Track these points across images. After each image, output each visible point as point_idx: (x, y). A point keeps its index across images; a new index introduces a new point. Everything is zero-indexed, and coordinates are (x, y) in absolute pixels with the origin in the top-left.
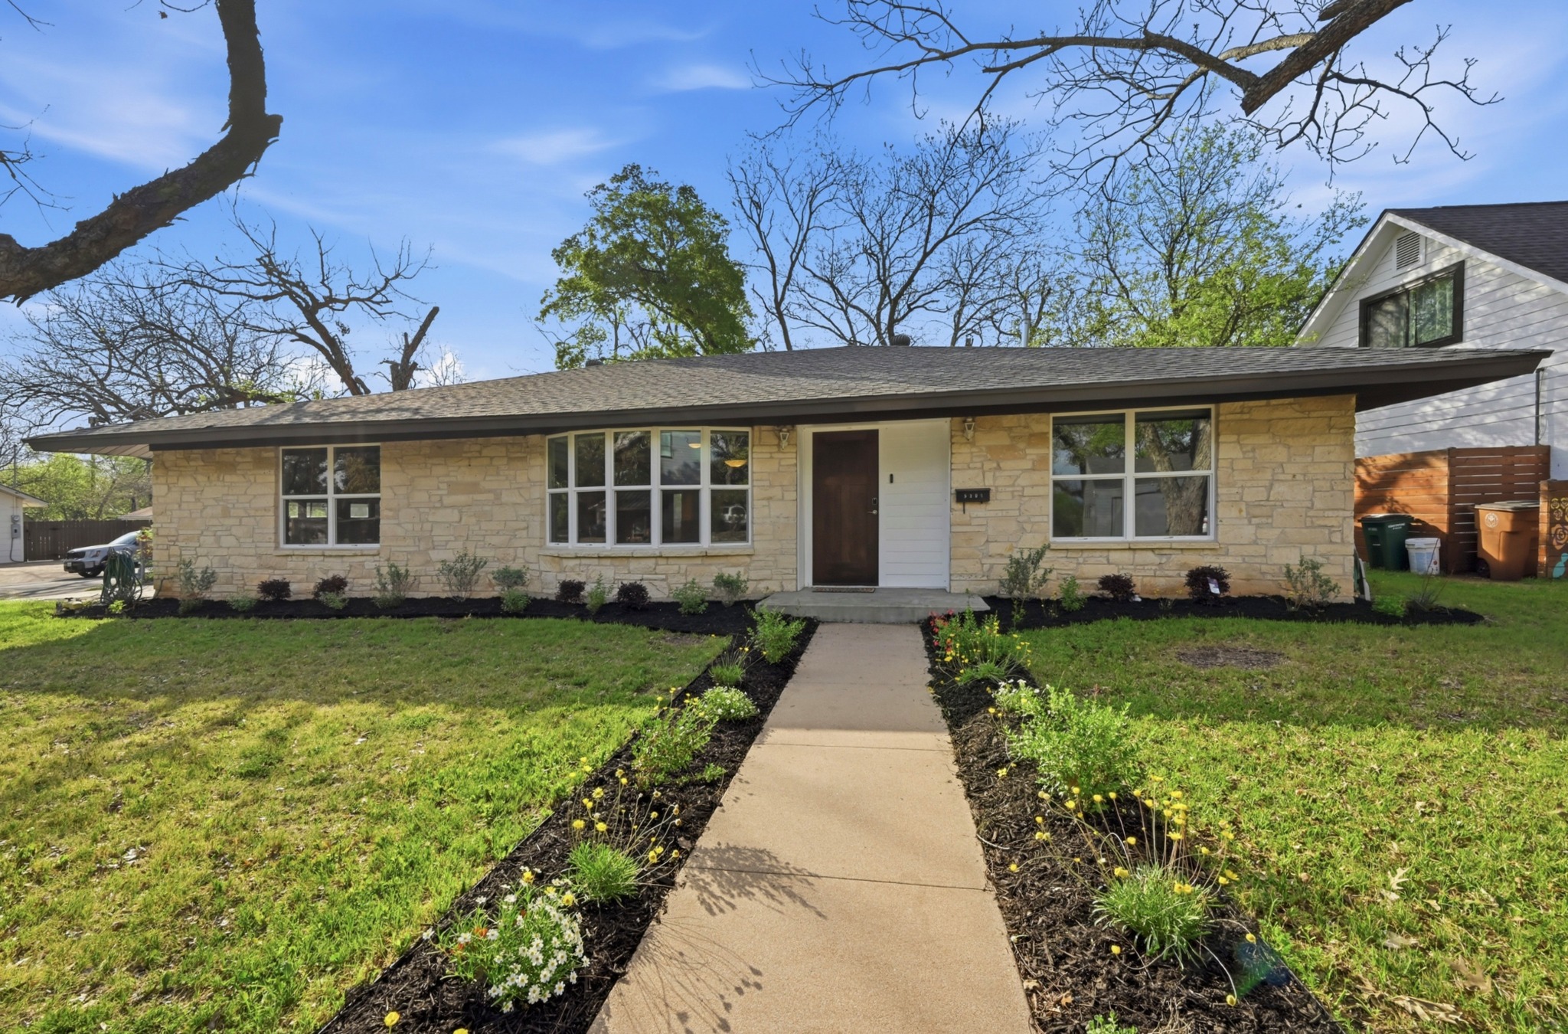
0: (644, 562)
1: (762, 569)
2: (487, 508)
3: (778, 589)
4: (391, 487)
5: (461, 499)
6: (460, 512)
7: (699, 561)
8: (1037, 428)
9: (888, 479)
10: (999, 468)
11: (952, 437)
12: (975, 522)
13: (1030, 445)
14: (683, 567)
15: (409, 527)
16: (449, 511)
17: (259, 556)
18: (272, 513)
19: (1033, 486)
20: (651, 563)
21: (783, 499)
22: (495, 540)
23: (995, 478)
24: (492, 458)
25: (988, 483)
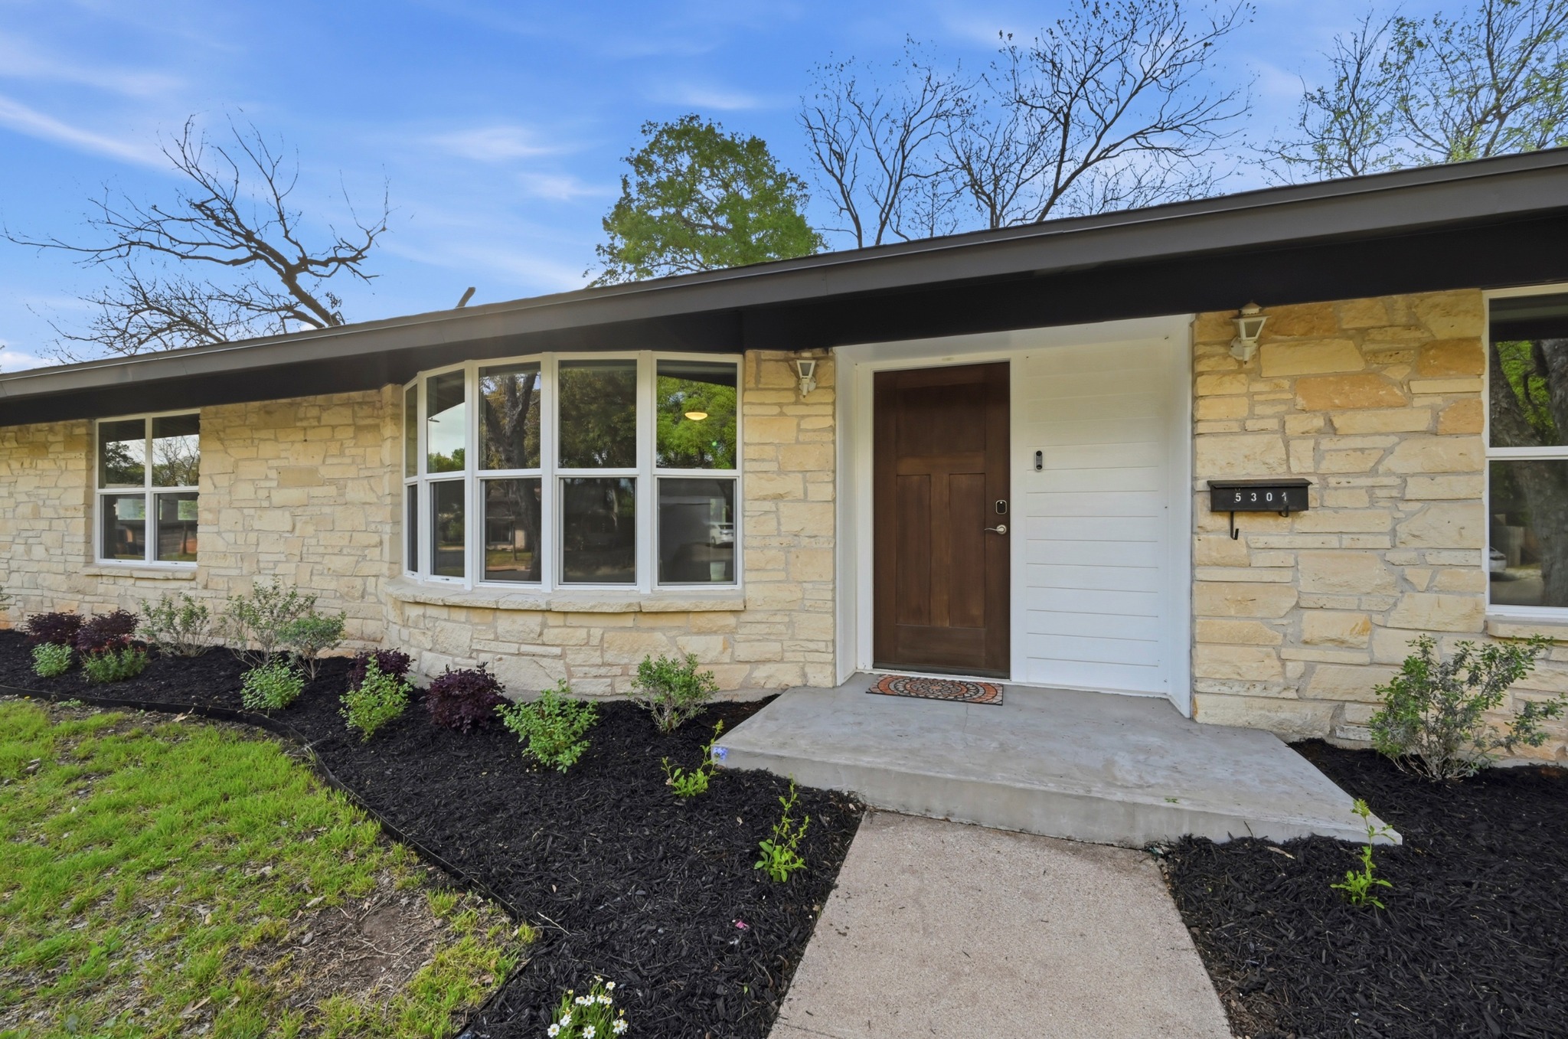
0: (520, 619)
1: (764, 639)
2: (327, 510)
3: (798, 682)
4: (211, 476)
5: (294, 495)
6: (294, 516)
7: (629, 621)
8: (1442, 328)
9: (1031, 462)
10: (1331, 429)
11: (1195, 359)
12: (1260, 559)
13: (1421, 370)
14: (597, 633)
15: (230, 537)
16: (279, 512)
17: (69, 575)
18: (81, 514)
19: (1432, 475)
20: (534, 621)
21: (805, 499)
22: (337, 563)
23: (1318, 454)
24: (333, 427)
25: (1299, 468)
